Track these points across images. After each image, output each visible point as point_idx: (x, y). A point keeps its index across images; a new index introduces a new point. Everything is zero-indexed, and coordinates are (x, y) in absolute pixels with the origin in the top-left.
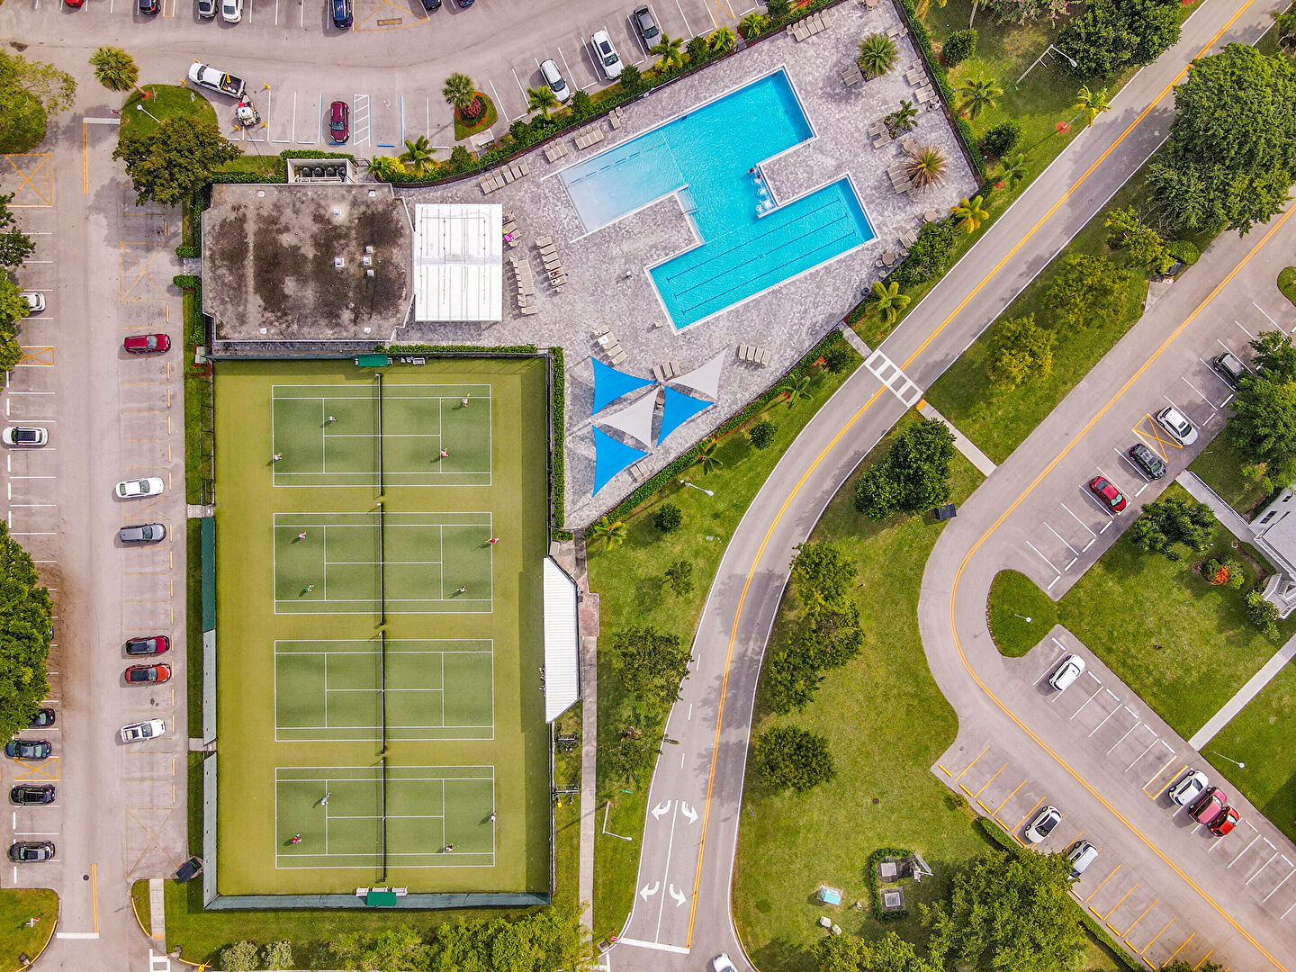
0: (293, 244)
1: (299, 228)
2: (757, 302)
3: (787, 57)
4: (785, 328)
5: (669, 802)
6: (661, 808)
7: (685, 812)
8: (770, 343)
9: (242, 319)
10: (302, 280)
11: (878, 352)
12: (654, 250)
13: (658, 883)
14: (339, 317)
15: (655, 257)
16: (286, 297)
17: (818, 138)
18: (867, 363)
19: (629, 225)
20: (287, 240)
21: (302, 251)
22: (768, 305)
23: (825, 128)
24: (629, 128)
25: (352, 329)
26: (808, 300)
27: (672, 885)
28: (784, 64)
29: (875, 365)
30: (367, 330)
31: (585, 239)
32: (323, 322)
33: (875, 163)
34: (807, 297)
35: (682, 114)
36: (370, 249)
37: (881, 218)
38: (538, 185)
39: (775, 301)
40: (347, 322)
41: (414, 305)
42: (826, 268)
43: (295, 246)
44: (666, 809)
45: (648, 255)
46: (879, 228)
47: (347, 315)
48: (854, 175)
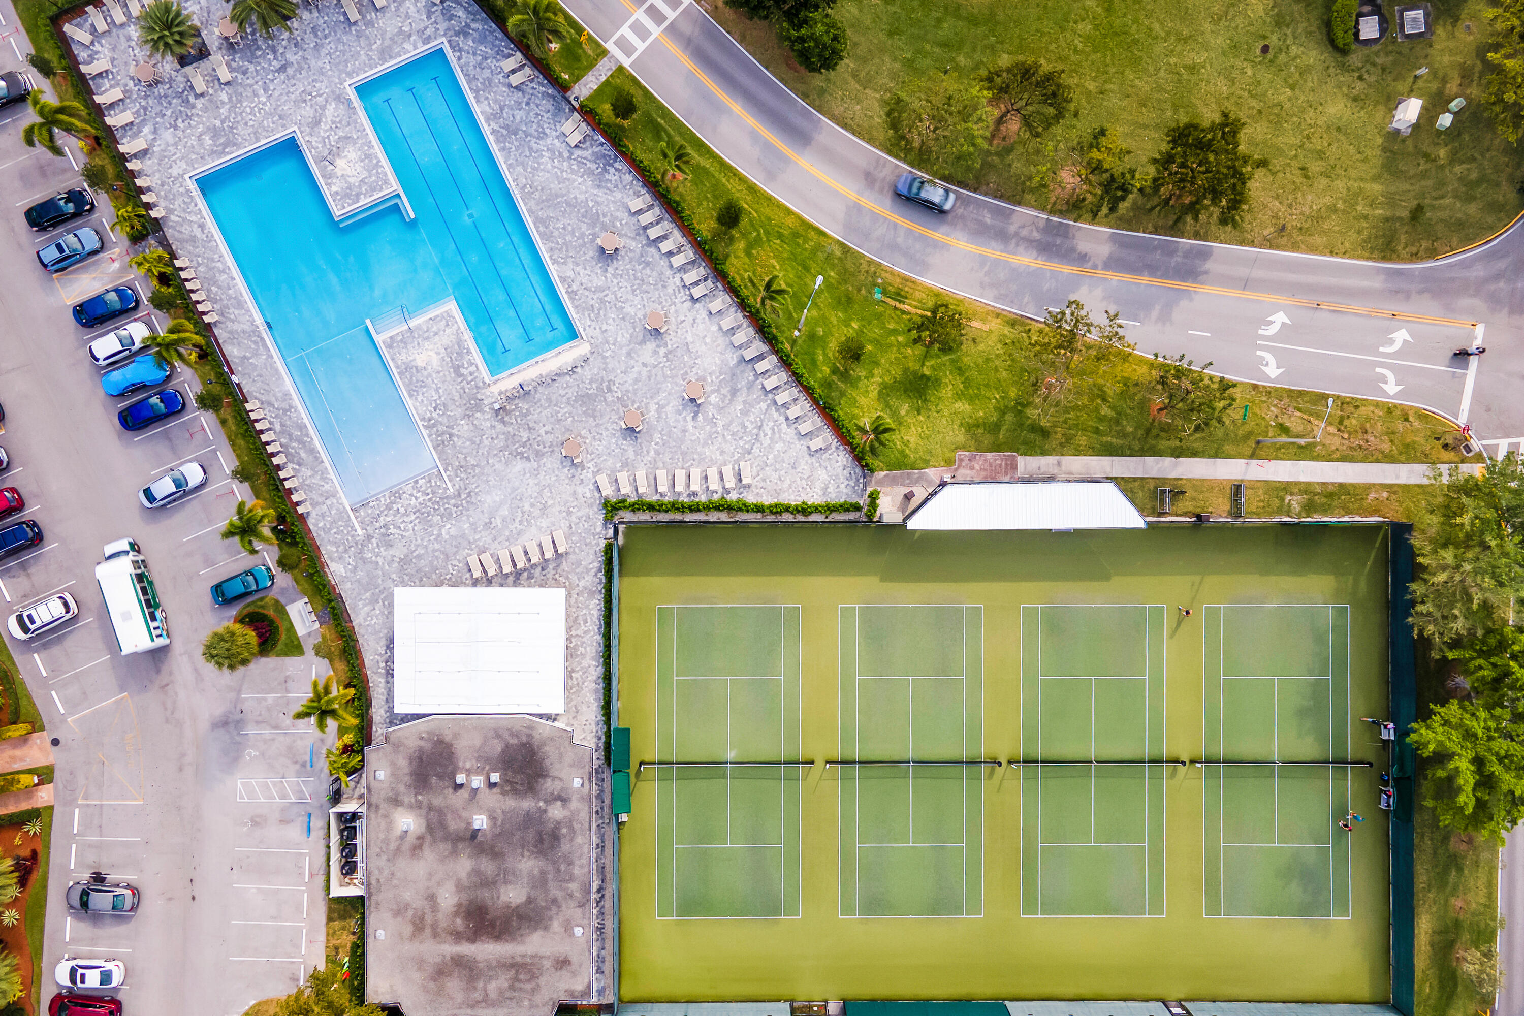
0: (453, 889)
1: (429, 879)
2: (538, 221)
3: (175, 171)
4: (574, 181)
5: (1259, 353)
6: (1267, 365)
7: (1272, 330)
8: (597, 202)
9: (563, 963)
10: (506, 876)
11: (609, 46)
12: (463, 371)
13: (1378, 370)
14: (559, 823)
15: (473, 368)
16: (530, 901)
17: (295, 128)
18: (626, 63)
19: (426, 406)
20: (448, 899)
21: (463, 875)
22: (541, 206)
23: (281, 117)
24: (285, 405)
25: (574, 804)
26: (535, 146)
27: (1381, 349)
28: (187, 177)
29: (627, 49)
30: (577, 782)
31: (446, 470)
32: (565, 847)
33: (332, 45)
34: (531, 149)
35: (263, 328)
36: (460, 778)
37: (413, 38)
38: (369, 537)
39: (537, 195)
40: (566, 813)
41: (541, 716)
42: (488, 120)
43: (457, 887)
44: (1268, 357)
45: (470, 379)
46: (427, 40)
47: (556, 812)
48: (349, 75)
